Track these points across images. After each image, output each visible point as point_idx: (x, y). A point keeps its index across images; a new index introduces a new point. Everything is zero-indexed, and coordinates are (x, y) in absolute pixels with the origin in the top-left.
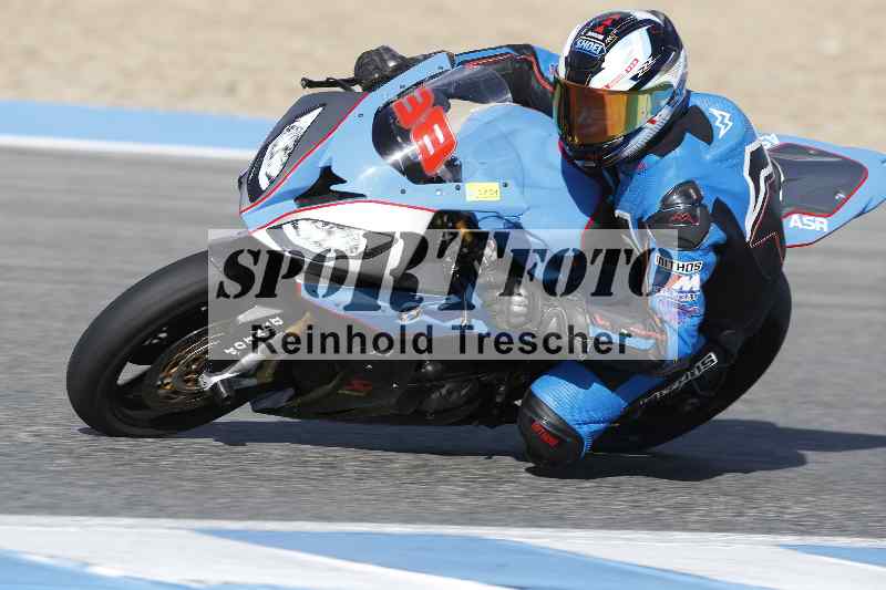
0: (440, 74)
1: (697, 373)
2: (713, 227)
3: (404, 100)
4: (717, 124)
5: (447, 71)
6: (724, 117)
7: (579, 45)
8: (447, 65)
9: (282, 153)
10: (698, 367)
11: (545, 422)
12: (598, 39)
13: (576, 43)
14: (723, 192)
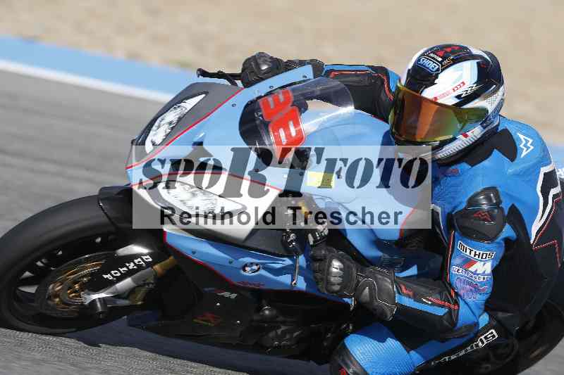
0: (304, 81)
1: (480, 344)
2: (507, 226)
3: (270, 99)
4: (521, 146)
5: (309, 80)
6: (527, 141)
7: (421, 62)
8: (310, 75)
9: (167, 126)
10: (481, 340)
11: (351, 370)
12: (437, 60)
13: (419, 60)
14: (519, 200)
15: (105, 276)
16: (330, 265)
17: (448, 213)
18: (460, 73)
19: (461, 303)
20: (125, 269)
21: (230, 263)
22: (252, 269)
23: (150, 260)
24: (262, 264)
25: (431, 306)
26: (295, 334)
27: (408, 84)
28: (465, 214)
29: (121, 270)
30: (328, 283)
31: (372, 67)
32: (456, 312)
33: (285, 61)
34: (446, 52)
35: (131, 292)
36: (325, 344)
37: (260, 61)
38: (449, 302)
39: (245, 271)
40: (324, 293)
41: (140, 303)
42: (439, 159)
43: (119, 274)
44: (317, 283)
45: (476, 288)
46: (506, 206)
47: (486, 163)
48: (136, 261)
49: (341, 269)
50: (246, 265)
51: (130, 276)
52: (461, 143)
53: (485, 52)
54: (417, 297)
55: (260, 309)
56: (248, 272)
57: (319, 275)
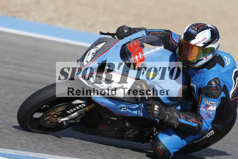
0: (143, 37)
2: (223, 93)
3: (131, 44)
8: (145, 34)
9: (92, 55)
10: (208, 135)
11: (160, 147)
12: (195, 30)
13: (188, 29)
14: (226, 82)
15: (67, 112)
16: (154, 107)
17: (199, 88)
18: (204, 34)
19: (203, 121)
20: (75, 109)
21: (116, 107)
22: (124, 109)
23: (85, 105)
24: (128, 107)
25: (192, 123)
26: (136, 132)
27: (184, 39)
28: (207, 88)
29: (74, 109)
30: (153, 114)
31: (165, 30)
32: (201, 125)
33: (133, 28)
34: (198, 26)
35: (76, 118)
36: (146, 136)
37: (124, 29)
38: (199, 121)
39: (121, 109)
40: (151, 118)
41: (79, 121)
42: (196, 67)
43: (73, 111)
44: (149, 114)
45: (209, 116)
46: (222, 85)
47: (214, 68)
48: (79, 106)
49: (158, 109)
50: (122, 108)
51: (76, 112)
52: (204, 61)
53: (213, 26)
54: (186, 119)
55: (125, 124)
56: (122, 110)
57: (150, 111)
